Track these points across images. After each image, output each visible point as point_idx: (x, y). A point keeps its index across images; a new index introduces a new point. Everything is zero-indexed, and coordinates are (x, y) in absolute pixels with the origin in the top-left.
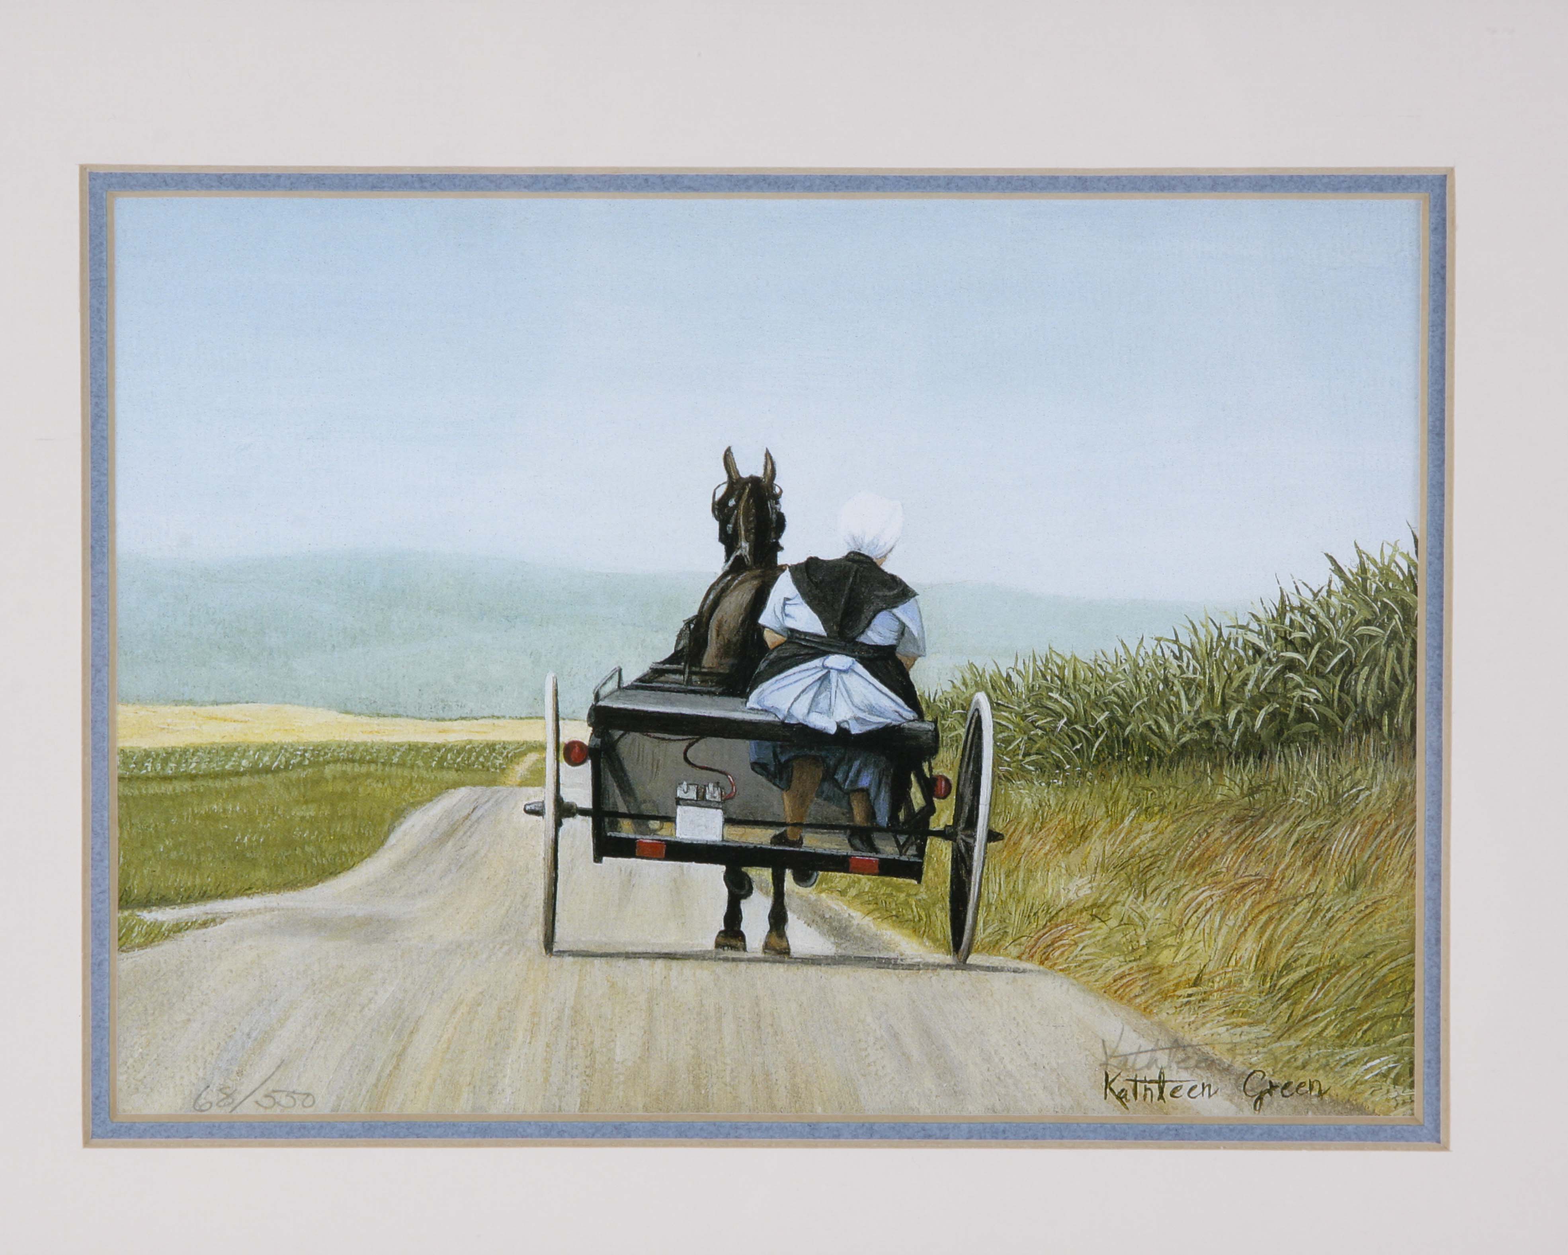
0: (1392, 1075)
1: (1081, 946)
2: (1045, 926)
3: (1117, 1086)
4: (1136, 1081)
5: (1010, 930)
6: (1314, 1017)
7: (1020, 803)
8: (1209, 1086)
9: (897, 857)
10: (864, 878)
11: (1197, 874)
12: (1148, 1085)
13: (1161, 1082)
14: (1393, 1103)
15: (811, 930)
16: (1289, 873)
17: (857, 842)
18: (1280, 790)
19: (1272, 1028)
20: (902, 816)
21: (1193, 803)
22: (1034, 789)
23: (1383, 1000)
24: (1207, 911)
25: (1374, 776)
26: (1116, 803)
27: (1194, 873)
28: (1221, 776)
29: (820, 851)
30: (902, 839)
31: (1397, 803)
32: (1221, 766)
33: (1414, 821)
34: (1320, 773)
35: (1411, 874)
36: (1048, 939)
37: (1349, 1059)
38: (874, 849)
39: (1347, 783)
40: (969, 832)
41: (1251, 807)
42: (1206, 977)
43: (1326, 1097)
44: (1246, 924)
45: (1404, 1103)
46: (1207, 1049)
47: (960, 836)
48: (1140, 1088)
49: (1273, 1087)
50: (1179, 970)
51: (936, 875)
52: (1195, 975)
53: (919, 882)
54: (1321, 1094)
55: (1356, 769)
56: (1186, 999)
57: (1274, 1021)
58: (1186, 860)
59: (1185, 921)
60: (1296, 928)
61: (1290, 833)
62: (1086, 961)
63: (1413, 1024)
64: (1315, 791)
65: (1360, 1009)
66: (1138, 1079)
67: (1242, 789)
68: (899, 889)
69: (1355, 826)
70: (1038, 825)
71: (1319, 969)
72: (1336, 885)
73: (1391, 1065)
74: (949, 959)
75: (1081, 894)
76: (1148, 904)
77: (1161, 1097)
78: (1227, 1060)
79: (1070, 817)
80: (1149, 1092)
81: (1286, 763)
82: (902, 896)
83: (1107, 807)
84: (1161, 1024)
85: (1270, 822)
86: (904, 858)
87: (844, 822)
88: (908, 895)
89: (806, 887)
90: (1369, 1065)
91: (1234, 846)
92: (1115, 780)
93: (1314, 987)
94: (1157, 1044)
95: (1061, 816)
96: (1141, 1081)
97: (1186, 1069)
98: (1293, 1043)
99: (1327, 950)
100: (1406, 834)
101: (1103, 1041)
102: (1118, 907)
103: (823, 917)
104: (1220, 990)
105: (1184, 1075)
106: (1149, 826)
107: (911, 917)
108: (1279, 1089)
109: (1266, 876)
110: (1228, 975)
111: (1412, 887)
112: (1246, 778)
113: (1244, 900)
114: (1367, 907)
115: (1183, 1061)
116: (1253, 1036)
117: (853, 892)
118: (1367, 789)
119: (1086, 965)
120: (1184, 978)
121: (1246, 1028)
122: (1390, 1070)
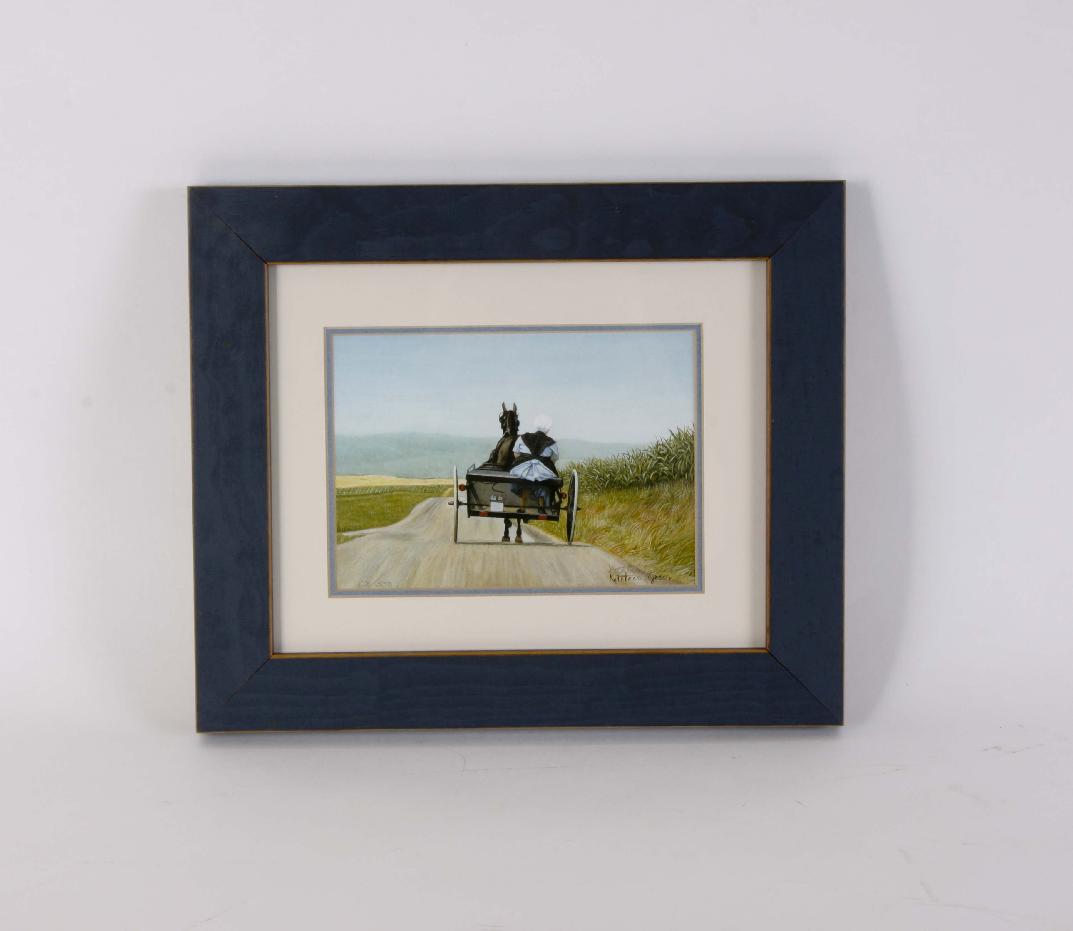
0: (689, 573)
1: (603, 539)
2: (593, 534)
3: (613, 578)
4: (618, 576)
5: (583, 535)
6: (668, 557)
7: (586, 500)
8: (639, 577)
9: (552, 515)
11: (635, 519)
12: (622, 577)
13: (626, 576)
14: (689, 581)
15: (528, 536)
16: (660, 517)
17: (541, 512)
18: (657, 495)
19: (656, 561)
20: (553, 504)
21: (634, 499)
22: (589, 496)
23: (686, 553)
24: (638, 529)
25: (683, 491)
26: (612, 500)
27: (634, 518)
28: (641, 491)
29: (531, 514)
30: (553, 510)
31: (689, 498)
32: (641, 488)
33: (694, 503)
34: (668, 490)
35: (694, 518)
36: (594, 537)
37: (677, 569)
38: (545, 513)
39: (676, 493)
40: (571, 508)
41: (649, 500)
42: (638, 547)
43: (671, 580)
44: (648, 532)
45: (693, 581)
46: (638, 567)
47: (569, 509)
48: (620, 578)
49: (656, 577)
50: (630, 546)
51: (563, 520)
52: (635, 546)
53: (558, 521)
54: (670, 579)
55: (678, 489)
56: (632, 553)
57: (656, 559)
58: (632, 515)
59: (631, 532)
60: (662, 533)
61: (660, 507)
62: (605, 543)
63: (695, 559)
64: (667, 495)
65: (680, 555)
66: (619, 575)
67: (647, 495)
68: (552, 524)
69: (678, 505)
70: (591, 506)
71: (668, 545)
72: (673, 521)
73: (689, 570)
74: (567, 543)
75: (603, 524)
76: (621, 527)
77: (626, 580)
78: (643, 570)
79: (599, 503)
80: (622, 579)
81: (659, 488)
82: (553, 526)
83: (610, 501)
84: (625, 560)
85: (655, 504)
86: (554, 515)
87: (537, 505)
88: (555, 526)
89: (526, 524)
90: (683, 570)
91: (645, 511)
92: (612, 493)
93: (668, 549)
94: (624, 565)
95: (597, 503)
96: (620, 576)
97: (632, 572)
98: (662, 565)
99: (671, 539)
100: (692, 507)
101: (610, 565)
102: (613, 528)
103: (531, 532)
104: (642, 550)
105: (632, 574)
106: (622, 505)
107: (556, 532)
108: (658, 578)
109: (654, 519)
110: (644, 546)
111: (694, 521)
112: (648, 492)
113: (648, 526)
114: (682, 527)
115: (632, 570)
116: (650, 563)
117: (540, 525)
118: (682, 494)
119: (605, 544)
120: (631, 548)
121: (649, 561)
122: (688, 572)
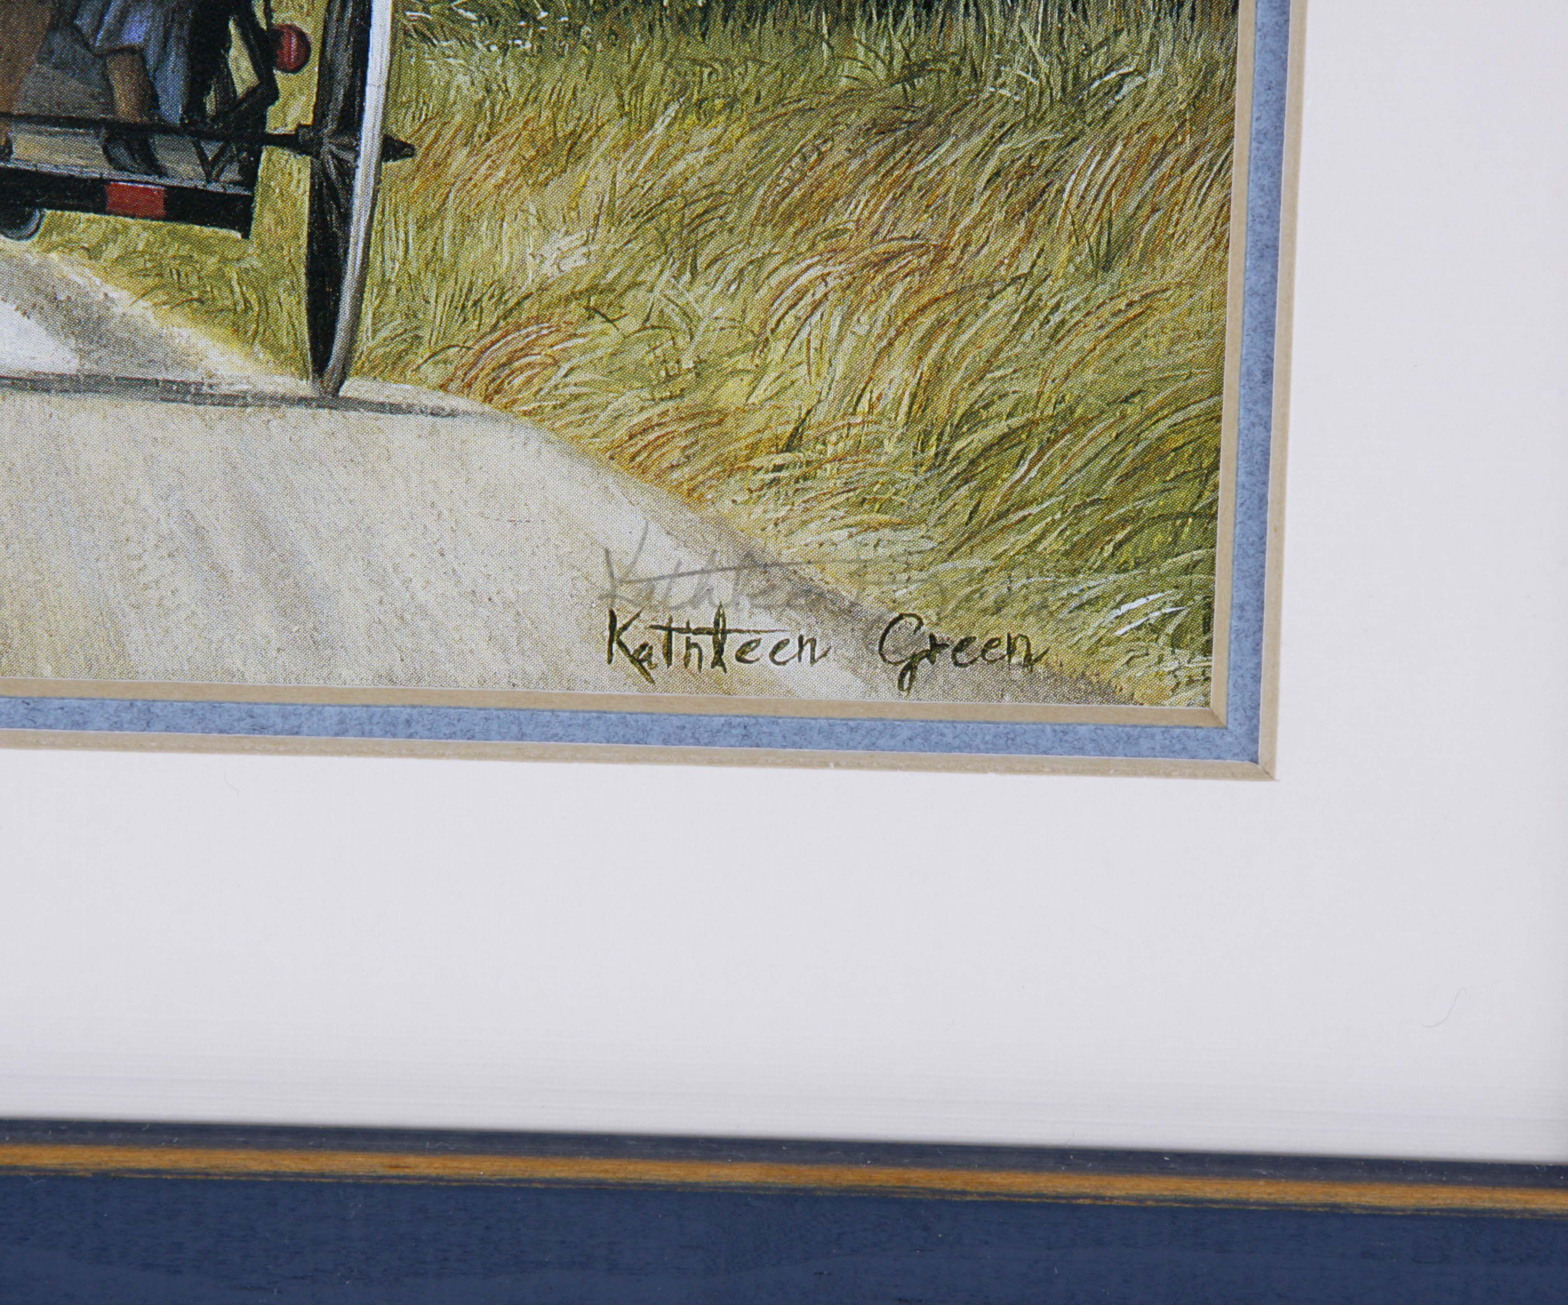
0: (1170, 629)
1: (566, 367)
2: (494, 328)
3: (632, 639)
4: (669, 630)
5: (425, 333)
6: (1021, 514)
7: (448, 83)
8: (813, 641)
9: (200, 185)
10: (135, 225)
11: (796, 234)
12: (694, 639)
13: (719, 632)
14: (1170, 682)
15: (30, 323)
16: (979, 234)
17: (121, 153)
18: (966, 72)
19: (938, 534)
20: (210, 104)
21: (792, 93)
22: (476, 58)
23: (1156, 485)
24: (816, 306)
25: (1153, 48)
26: (638, 89)
27: (791, 230)
28: (849, 41)
29: (46, 168)
30: (211, 150)
31: (1195, 101)
32: (850, 20)
33: (1229, 138)
34: (1045, 39)
35: (1221, 243)
36: (501, 353)
37: (1085, 597)
38: (156, 168)
39: (1099, 60)
40: (346, 140)
41: (908, 104)
42: (811, 433)
43: (1039, 668)
44: (892, 333)
45: (1191, 681)
46: (810, 571)
47: (328, 146)
48: (679, 643)
49: (936, 646)
50: (758, 420)
51: (280, 222)
52: (790, 428)
53: (246, 235)
54: (1029, 661)
55: (1117, 33)
56: (771, 476)
57: (941, 520)
58: (776, 205)
59: (772, 323)
60: (990, 343)
61: (983, 155)
62: (577, 397)
63: (1214, 532)
64: (1036, 75)
65: (1110, 502)
66: (674, 625)
67: (889, 66)
68: (205, 248)
69: (1112, 146)
70: (482, 128)
71: (1033, 423)
72: (1070, 260)
73: (1168, 610)
74: (305, 387)
75: (568, 266)
76: (700, 288)
77: (718, 661)
78: (848, 592)
79: (546, 114)
80: (694, 652)
81: (979, 17)
82: (212, 262)
83: (620, 96)
84: (720, 522)
85: (944, 133)
86: (214, 187)
87: (94, 112)
88: (224, 260)
89: (19, 238)
90: (1124, 608)
91: (872, 180)
92: (637, 44)
93: (1022, 457)
94: (711, 560)
95: (530, 112)
96: (679, 630)
97: (768, 608)
98: (977, 562)
99: (1050, 385)
100: (1211, 164)
101: (607, 552)
102: (641, 293)
103: (54, 299)
104: (838, 459)
105: (764, 620)
106: (706, 136)
107: (228, 303)
108: (949, 651)
109: (934, 240)
110: (853, 431)
111: (1222, 266)
112: (898, 46)
113: (888, 285)
114: (1130, 305)
115: (763, 592)
116: (899, 548)
117: (113, 251)
118: (1138, 72)
119: (575, 405)
120: (767, 435)
121: (886, 533)
122: (1167, 618)
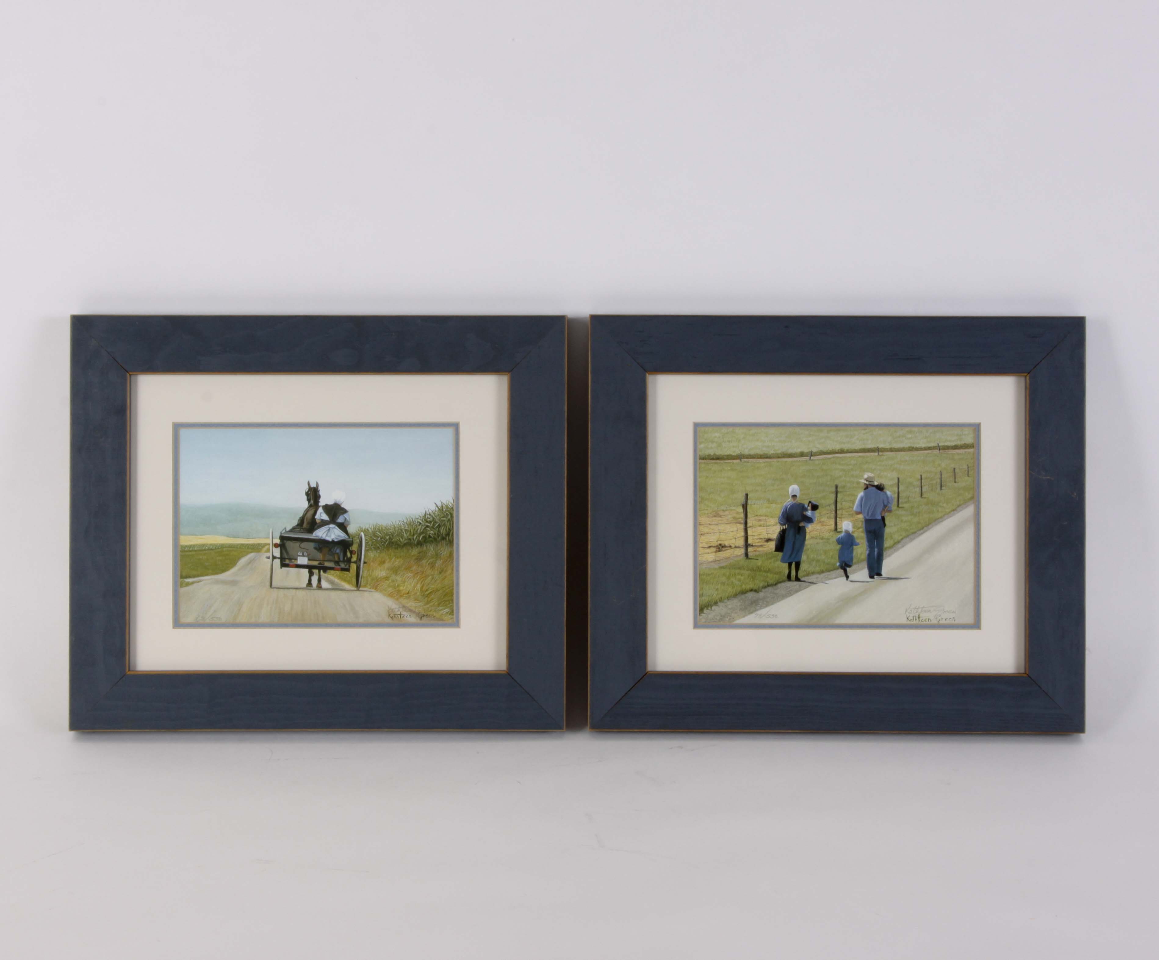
0: (449, 613)
2: (376, 582)
3: (391, 616)
5: (368, 582)
6: (433, 600)
7: (370, 556)
9: (344, 567)
10: (337, 572)
11: (408, 570)
13: (400, 615)
14: (449, 618)
15: (326, 583)
16: (427, 570)
17: (336, 564)
18: (425, 553)
19: (424, 603)
20: (346, 558)
21: (407, 556)
22: (373, 553)
23: (447, 597)
24: (410, 578)
25: (445, 550)
26: (391, 555)
28: (413, 550)
30: (345, 563)
31: (449, 555)
32: (413, 547)
33: (453, 559)
34: (433, 549)
35: (453, 570)
36: (376, 585)
37: (440, 609)
38: (340, 566)
39: (439, 551)
40: (360, 562)
41: (419, 556)
42: (410, 592)
44: (418, 581)
45: (452, 619)
46: (410, 608)
47: (358, 563)
48: (396, 616)
49: (424, 615)
50: (404, 591)
51: (353, 571)
52: (407, 592)
53: (349, 572)
54: (434, 617)
55: (441, 548)
57: (424, 601)
58: (405, 568)
59: (405, 580)
60: (428, 582)
61: (427, 562)
63: (453, 602)
64: (433, 553)
65: (442, 599)
68: (345, 574)
69: (441, 560)
70: (374, 560)
71: (433, 591)
72: (437, 573)
73: (449, 610)
74: (355, 589)
75: (383, 575)
76: (398, 577)
77: (400, 618)
78: (414, 610)
79: (381, 558)
80: (398, 617)
81: (426, 547)
82: (346, 575)
83: (389, 556)
84: (400, 602)
85: (423, 559)
86: (346, 567)
87: (333, 560)
89: (325, 573)
90: (444, 611)
92: (390, 551)
93: (432, 594)
94: (399, 606)
95: (379, 558)
96: (396, 614)
98: (428, 606)
100: (451, 562)
101: (388, 606)
102: (391, 578)
103: (329, 580)
104: (413, 595)
105: (405, 613)
106: (398, 560)
107: (347, 580)
109: (422, 571)
110: (414, 592)
111: (453, 573)
112: (418, 550)
113: (418, 576)
114: (443, 577)
115: (405, 610)
116: (420, 605)
117: (335, 575)
118: (443, 552)
119: (384, 590)
121: (418, 603)
122: (449, 612)
